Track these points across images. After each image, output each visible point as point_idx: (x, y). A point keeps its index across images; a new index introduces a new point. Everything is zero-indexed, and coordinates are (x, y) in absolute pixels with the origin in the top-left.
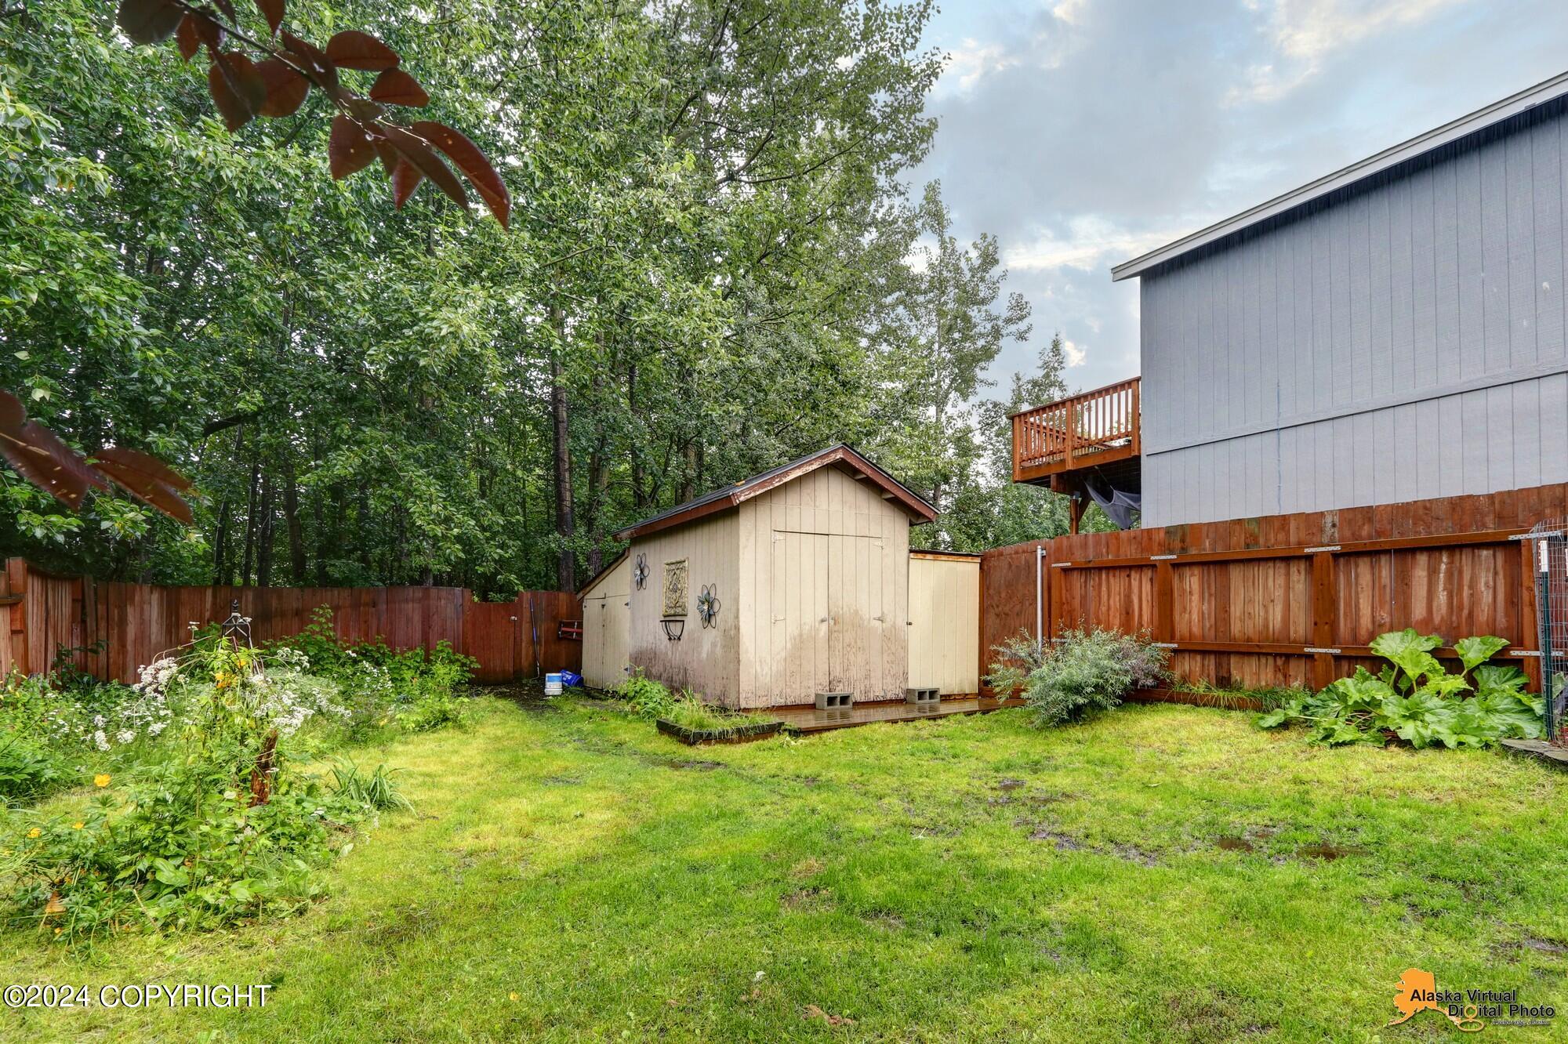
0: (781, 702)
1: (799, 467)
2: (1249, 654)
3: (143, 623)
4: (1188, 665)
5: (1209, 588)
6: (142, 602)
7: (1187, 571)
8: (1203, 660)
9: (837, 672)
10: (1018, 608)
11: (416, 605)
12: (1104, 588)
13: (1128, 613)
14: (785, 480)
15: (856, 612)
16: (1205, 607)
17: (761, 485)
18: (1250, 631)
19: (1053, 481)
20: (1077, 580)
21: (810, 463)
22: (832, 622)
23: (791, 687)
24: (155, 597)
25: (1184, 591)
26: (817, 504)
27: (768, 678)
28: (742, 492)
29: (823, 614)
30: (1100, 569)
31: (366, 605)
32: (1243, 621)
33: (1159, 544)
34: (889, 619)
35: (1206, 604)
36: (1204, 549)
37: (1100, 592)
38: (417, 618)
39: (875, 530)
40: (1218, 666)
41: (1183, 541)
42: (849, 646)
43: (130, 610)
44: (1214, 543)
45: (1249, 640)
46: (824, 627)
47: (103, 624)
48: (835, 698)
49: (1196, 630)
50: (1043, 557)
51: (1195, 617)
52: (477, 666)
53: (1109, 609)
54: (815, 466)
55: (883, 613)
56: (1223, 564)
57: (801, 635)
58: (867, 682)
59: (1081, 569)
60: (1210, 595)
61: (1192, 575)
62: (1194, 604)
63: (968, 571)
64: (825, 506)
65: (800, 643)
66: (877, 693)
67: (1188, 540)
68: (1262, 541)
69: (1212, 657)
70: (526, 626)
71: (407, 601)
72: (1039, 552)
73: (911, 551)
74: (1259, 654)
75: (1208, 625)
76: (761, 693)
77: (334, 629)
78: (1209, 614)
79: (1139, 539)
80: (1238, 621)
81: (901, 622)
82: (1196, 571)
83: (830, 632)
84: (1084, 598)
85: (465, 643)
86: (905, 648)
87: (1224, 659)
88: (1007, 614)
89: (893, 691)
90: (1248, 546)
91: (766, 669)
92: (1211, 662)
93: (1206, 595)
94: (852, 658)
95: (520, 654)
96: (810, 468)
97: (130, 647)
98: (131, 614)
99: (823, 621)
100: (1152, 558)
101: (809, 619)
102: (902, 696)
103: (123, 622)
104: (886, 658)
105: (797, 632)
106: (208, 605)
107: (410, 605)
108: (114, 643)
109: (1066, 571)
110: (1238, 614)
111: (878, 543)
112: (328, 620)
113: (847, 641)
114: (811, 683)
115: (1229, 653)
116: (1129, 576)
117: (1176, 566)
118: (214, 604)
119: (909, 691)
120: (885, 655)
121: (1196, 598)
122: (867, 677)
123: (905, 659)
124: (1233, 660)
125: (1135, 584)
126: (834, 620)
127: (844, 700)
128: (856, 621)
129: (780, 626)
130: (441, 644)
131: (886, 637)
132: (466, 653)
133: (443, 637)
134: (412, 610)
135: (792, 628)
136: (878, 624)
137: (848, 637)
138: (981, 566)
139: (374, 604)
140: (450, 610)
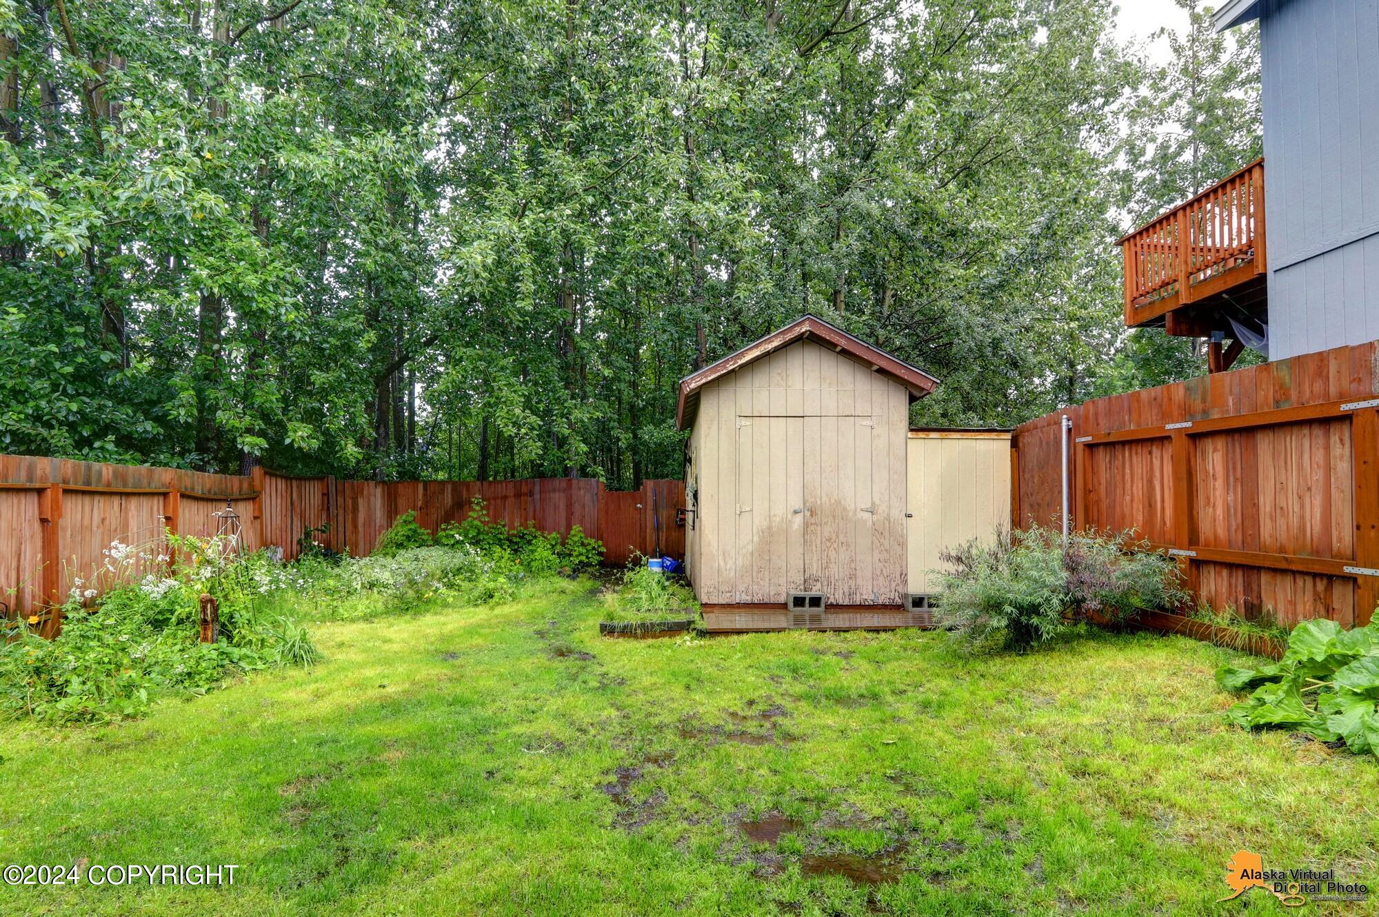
0: (746, 598)
1: (756, 346)
2: (1284, 571)
3: (369, 508)
4: (1213, 583)
5: (1234, 469)
6: (369, 495)
7: (1209, 444)
8: (1230, 576)
9: (815, 569)
10: (1048, 497)
11: (562, 495)
12: (1127, 471)
13: (1150, 506)
14: (740, 362)
15: (838, 502)
16: (1230, 498)
17: (713, 370)
18: (1283, 537)
19: (1168, 321)
20: (1102, 457)
21: (769, 341)
22: (808, 514)
23: (758, 584)
24: (379, 491)
25: (1207, 472)
26: (790, 383)
27: (732, 574)
28: (692, 379)
29: (798, 505)
30: (1123, 443)
31: (526, 494)
32: (1273, 519)
33: (1179, 406)
34: (883, 509)
35: (1231, 494)
36: (1227, 411)
37: (1124, 475)
38: (562, 506)
39: (862, 407)
40: (1248, 589)
41: (1204, 401)
42: (829, 540)
43: (360, 501)
44: (1238, 402)
45: (1282, 549)
46: (798, 519)
47: (341, 512)
48: (803, 599)
49: (1221, 532)
50: (1069, 430)
51: (1219, 511)
52: (603, 550)
53: (1132, 501)
54: (776, 343)
55: (873, 503)
56: (1249, 431)
57: (770, 528)
58: (852, 583)
59: (1106, 445)
60: (1236, 480)
61: (1215, 450)
62: (1218, 493)
63: (997, 450)
64: (799, 386)
65: (769, 536)
66: (866, 594)
67: (1209, 399)
68: (1294, 394)
69: (1240, 573)
70: (650, 513)
71: (554, 490)
72: (1064, 423)
73: (912, 430)
74: (1294, 573)
75: (1233, 523)
76: (724, 588)
77: (488, 515)
78: (1235, 510)
79: (1159, 400)
80: (1268, 521)
81: (897, 514)
82: (1220, 443)
83: (806, 525)
84: (1108, 483)
85: (598, 529)
86: (903, 544)
87: (1254, 577)
88: (1039, 505)
89: (885, 595)
90: (1277, 402)
91: (730, 563)
92: (1239, 578)
93: (1232, 478)
94: (833, 554)
95: (645, 539)
96: (770, 347)
97: (361, 529)
98: (361, 503)
99: (796, 512)
100: (1169, 427)
101: (780, 510)
102: (899, 602)
103: (355, 510)
104: (877, 556)
105: (765, 524)
106: (420, 496)
107: (557, 495)
108: (349, 525)
109: (1090, 447)
110: (1268, 509)
111: (868, 422)
112: (482, 508)
113: (826, 534)
114: (783, 581)
115: (1259, 569)
116: (1150, 453)
117: (1195, 437)
118: (425, 495)
119: (906, 596)
120: (876, 552)
121: (1219, 483)
122: (852, 576)
123: (903, 558)
124: (1265, 578)
125: (1157, 463)
126: (811, 511)
127: (815, 602)
128: (838, 512)
129: (746, 518)
130: (576, 528)
131: (878, 532)
132: (599, 537)
133: (582, 523)
134: (558, 499)
135: (760, 521)
136: (867, 516)
137: (828, 530)
138: (1015, 443)
139: (531, 494)
140: (588, 499)
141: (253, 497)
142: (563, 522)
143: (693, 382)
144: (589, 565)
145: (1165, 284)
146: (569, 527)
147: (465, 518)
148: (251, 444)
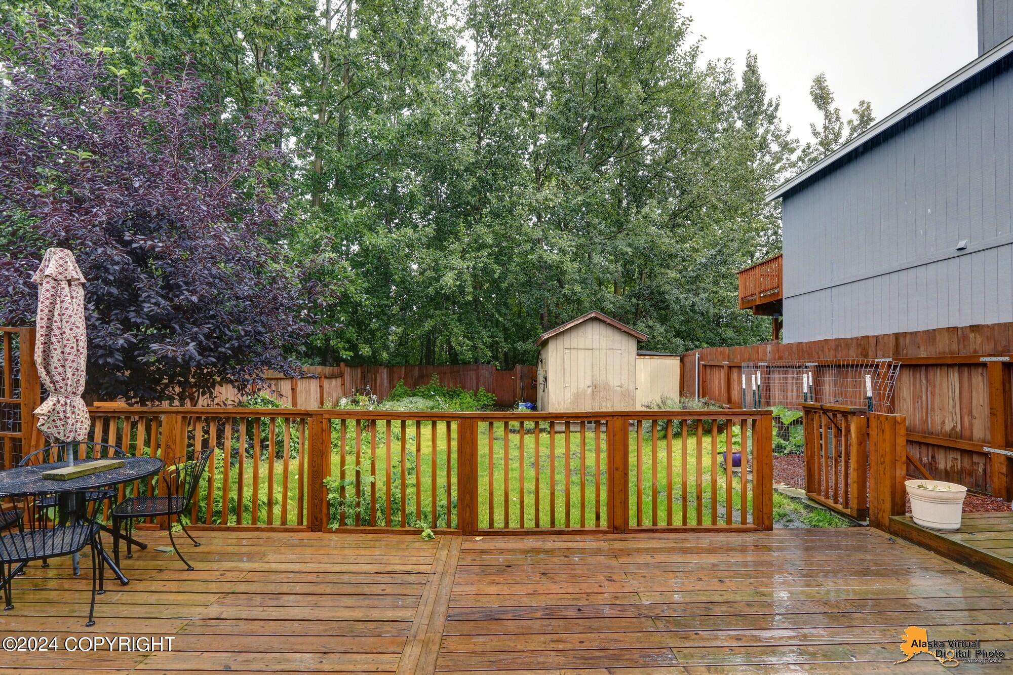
3: (382, 379)
6: (381, 372)
7: (734, 370)
10: (692, 382)
11: (474, 372)
15: (607, 383)
19: (754, 310)
20: (708, 369)
21: (578, 320)
24: (385, 371)
26: (587, 336)
28: (545, 334)
29: (590, 384)
30: (714, 366)
33: (727, 356)
34: (625, 386)
38: (474, 378)
39: (617, 346)
42: (602, 398)
44: (741, 357)
46: (590, 389)
49: (736, 399)
50: (699, 358)
51: (736, 392)
54: (580, 321)
55: (621, 383)
57: (578, 392)
61: (735, 372)
62: (736, 386)
63: (675, 362)
64: (590, 337)
65: (577, 394)
70: (518, 381)
72: (697, 355)
73: (638, 355)
79: (723, 352)
81: (631, 387)
83: (593, 392)
84: (710, 379)
85: (493, 388)
86: (634, 400)
88: (689, 386)
90: (749, 359)
91: (561, 407)
94: (604, 403)
95: (517, 393)
96: (578, 322)
99: (589, 387)
100: (723, 363)
101: (582, 386)
103: (376, 380)
105: (576, 391)
107: (472, 372)
109: (705, 366)
111: (620, 351)
112: (435, 378)
113: (602, 396)
116: (720, 370)
117: (730, 367)
121: (736, 383)
125: (722, 374)
126: (595, 387)
128: (607, 387)
129: (568, 389)
130: (481, 388)
131: (623, 395)
132: (493, 392)
133: (484, 385)
134: (473, 374)
135: (573, 390)
136: (619, 389)
137: (602, 394)
138: (682, 361)
139: (458, 372)
140: (487, 374)
141: (341, 375)
142: (474, 385)
143: (546, 336)
144: (488, 405)
145: (752, 295)
146: (478, 388)
147: (428, 383)
148: (346, 355)
